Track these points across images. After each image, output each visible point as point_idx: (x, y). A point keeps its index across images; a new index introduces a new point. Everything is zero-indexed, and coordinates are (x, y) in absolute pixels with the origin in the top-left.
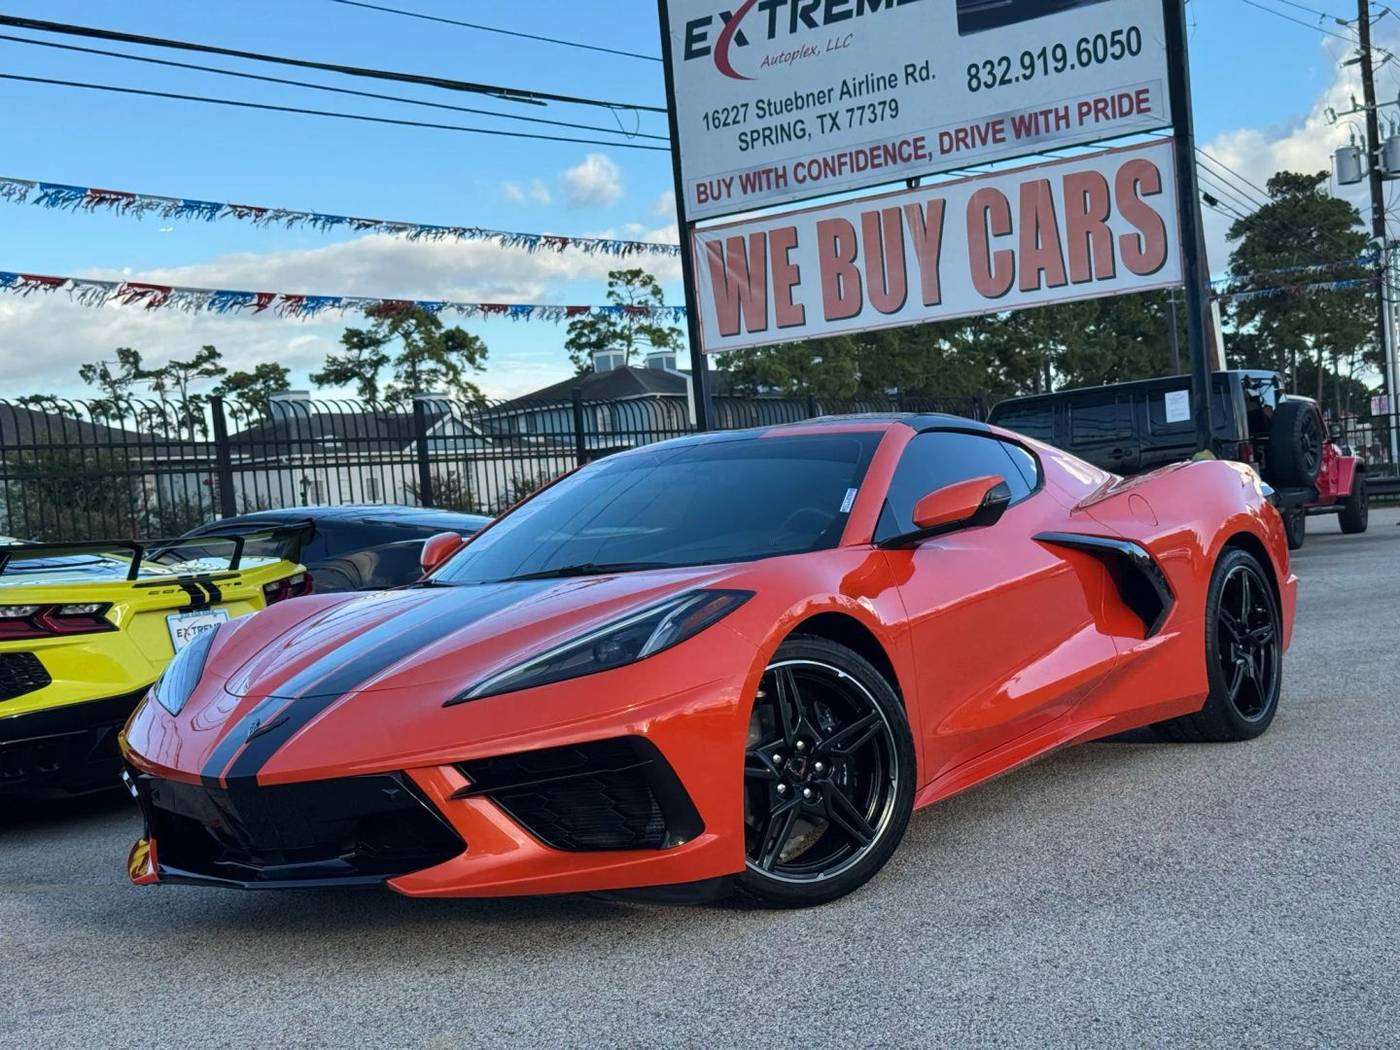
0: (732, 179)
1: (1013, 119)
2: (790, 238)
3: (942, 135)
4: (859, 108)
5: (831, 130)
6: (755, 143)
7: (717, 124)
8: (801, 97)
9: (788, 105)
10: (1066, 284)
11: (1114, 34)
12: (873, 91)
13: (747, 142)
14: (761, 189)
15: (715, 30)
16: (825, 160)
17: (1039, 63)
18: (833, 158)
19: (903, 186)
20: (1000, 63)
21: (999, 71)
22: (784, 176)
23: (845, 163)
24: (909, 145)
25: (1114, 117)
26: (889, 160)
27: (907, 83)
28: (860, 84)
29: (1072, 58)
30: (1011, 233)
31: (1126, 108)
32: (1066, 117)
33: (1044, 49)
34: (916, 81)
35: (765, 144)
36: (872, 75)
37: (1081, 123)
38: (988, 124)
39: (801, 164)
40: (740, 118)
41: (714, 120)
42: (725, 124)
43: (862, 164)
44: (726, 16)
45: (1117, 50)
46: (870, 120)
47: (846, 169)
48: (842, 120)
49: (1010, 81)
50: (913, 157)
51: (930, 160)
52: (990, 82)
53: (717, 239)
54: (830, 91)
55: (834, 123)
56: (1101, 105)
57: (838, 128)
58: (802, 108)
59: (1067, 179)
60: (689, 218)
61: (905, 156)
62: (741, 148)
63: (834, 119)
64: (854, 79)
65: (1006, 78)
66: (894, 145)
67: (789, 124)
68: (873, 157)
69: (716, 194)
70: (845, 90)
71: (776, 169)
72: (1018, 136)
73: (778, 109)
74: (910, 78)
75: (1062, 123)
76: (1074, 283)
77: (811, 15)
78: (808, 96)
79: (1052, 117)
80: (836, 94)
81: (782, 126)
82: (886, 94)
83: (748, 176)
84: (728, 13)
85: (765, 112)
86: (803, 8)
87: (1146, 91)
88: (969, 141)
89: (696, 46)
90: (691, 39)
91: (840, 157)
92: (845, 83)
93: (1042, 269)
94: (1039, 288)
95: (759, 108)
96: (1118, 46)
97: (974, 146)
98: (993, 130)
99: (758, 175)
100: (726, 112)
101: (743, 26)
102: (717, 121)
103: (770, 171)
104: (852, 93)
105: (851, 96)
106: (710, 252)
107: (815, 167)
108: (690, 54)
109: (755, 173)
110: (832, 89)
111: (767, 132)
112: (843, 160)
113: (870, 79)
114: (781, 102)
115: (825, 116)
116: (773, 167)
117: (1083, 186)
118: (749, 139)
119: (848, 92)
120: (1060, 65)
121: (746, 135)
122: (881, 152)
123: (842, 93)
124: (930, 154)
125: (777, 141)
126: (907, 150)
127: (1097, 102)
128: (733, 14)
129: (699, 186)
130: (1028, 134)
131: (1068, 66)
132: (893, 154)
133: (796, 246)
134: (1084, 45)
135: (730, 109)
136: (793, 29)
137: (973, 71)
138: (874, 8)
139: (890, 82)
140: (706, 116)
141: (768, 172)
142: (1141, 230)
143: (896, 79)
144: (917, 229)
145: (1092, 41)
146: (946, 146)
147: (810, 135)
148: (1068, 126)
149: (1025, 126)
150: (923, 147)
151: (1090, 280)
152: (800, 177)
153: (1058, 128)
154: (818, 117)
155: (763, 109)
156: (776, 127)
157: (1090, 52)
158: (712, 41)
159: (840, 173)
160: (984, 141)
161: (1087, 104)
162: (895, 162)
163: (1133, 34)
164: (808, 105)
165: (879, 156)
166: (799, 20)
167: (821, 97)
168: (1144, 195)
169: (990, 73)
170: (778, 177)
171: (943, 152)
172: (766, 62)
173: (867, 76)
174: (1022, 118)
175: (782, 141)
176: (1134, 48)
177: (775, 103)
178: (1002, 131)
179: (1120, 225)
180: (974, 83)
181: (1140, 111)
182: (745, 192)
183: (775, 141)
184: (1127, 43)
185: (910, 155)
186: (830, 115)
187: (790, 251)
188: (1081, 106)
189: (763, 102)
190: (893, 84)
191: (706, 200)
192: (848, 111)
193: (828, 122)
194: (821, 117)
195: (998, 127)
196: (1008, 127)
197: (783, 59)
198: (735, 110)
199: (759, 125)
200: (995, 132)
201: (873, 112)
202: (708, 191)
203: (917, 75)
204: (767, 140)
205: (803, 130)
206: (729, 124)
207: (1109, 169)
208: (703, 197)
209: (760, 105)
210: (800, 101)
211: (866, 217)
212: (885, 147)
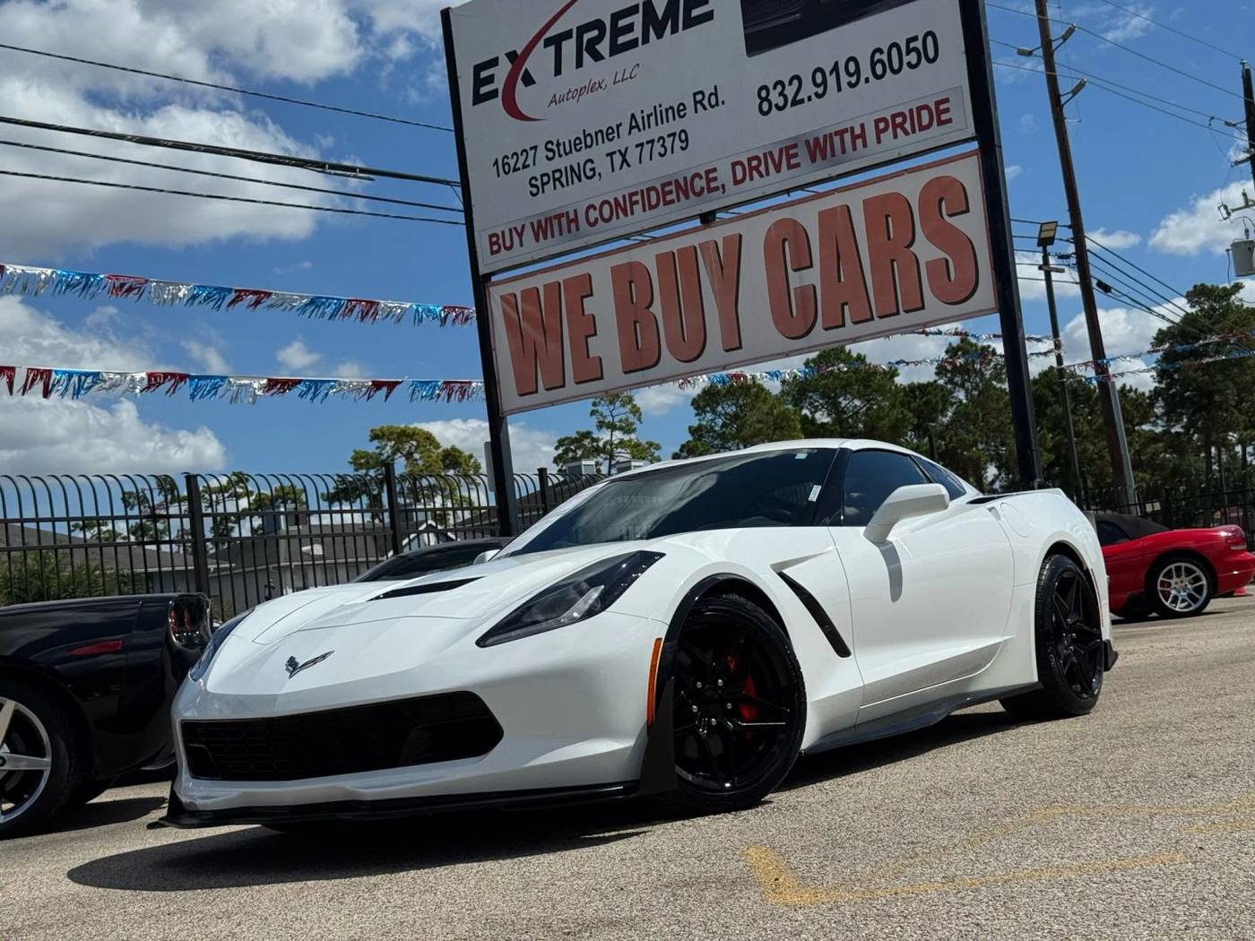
0: (523, 227)
1: (807, 142)
2: (584, 287)
3: (734, 165)
4: (648, 143)
5: (621, 168)
6: (545, 187)
7: (507, 170)
8: (590, 135)
9: (576, 145)
10: (872, 319)
11: (909, 41)
12: (662, 123)
13: (537, 186)
14: (553, 236)
15: (502, 71)
16: (616, 199)
17: (831, 80)
18: (624, 197)
19: (697, 223)
20: (790, 84)
21: (790, 91)
22: (576, 220)
23: (637, 202)
24: (701, 178)
25: (914, 131)
26: (682, 196)
27: (696, 112)
28: (649, 116)
29: (866, 71)
30: (811, 266)
31: (925, 121)
32: (863, 135)
33: (836, 63)
34: (705, 108)
35: (555, 188)
36: (660, 106)
37: (879, 141)
38: (781, 150)
39: (592, 207)
40: (530, 161)
41: (504, 166)
42: (516, 170)
43: (654, 202)
44: (512, 56)
45: (913, 58)
46: (660, 154)
47: (638, 208)
48: (632, 156)
49: (802, 101)
50: (706, 191)
51: (723, 193)
52: (781, 104)
53: (511, 291)
54: (618, 126)
55: (624, 160)
56: (899, 120)
57: (629, 165)
58: (590, 147)
59: (867, 203)
60: (483, 270)
61: (697, 189)
62: (531, 192)
63: (623, 156)
64: (642, 112)
65: (798, 99)
66: (685, 178)
67: (579, 164)
68: (666, 194)
69: (508, 244)
70: (634, 124)
71: (567, 213)
72: (814, 160)
73: (568, 150)
74: (699, 105)
75: (859, 142)
76: (880, 317)
77: (597, 47)
78: (596, 133)
79: (847, 137)
80: (624, 129)
81: (571, 167)
82: (675, 125)
83: (539, 222)
84: (514, 52)
85: (554, 155)
86: (589, 40)
87: (946, 101)
88: (762, 168)
89: (484, 90)
90: (478, 82)
91: (631, 195)
92: (633, 116)
93: (847, 304)
94: (843, 325)
95: (548, 150)
96: (914, 55)
97: (768, 174)
98: (786, 155)
99: (549, 220)
100: (515, 157)
101: (529, 65)
102: (507, 167)
103: (562, 215)
104: (641, 127)
105: (639, 130)
106: (506, 306)
107: (606, 209)
108: (478, 99)
109: (546, 219)
110: (621, 124)
111: (557, 175)
112: (634, 198)
113: (658, 109)
114: (570, 141)
115: (614, 153)
116: (564, 212)
117: (886, 211)
118: (539, 183)
119: (637, 126)
120: (853, 80)
121: (536, 179)
122: (673, 187)
123: (631, 128)
124: (723, 186)
125: (568, 184)
126: (700, 184)
127: (894, 116)
128: (519, 53)
129: (491, 236)
130: (824, 157)
131: (862, 80)
132: (683, 188)
133: (591, 295)
134: (877, 56)
135: (519, 154)
136: (579, 64)
137: (763, 93)
138: (659, 36)
139: (679, 111)
140: (496, 163)
141: (559, 217)
142: (949, 255)
143: (685, 109)
144: (714, 266)
145: (886, 51)
146: (739, 176)
147: (600, 174)
148: (865, 145)
149: (819, 148)
150: (715, 179)
151: (898, 313)
152: (592, 220)
153: (855, 148)
154: (607, 155)
155: (552, 150)
156: (566, 168)
157: (885, 63)
158: (499, 84)
159: (632, 213)
160: (778, 170)
161: (884, 120)
162: (687, 197)
163: (930, 40)
164: (597, 144)
165: (671, 192)
166: (585, 53)
167: (610, 134)
168: (951, 215)
169: (781, 94)
170: (569, 222)
171: (736, 182)
172: (554, 101)
173: (655, 107)
174: (816, 140)
175: (573, 183)
176: (931, 54)
177: (564, 143)
178: (796, 155)
179: (926, 250)
180: (765, 106)
181: (941, 123)
182: (537, 240)
183: (565, 183)
184: (922, 50)
185: (702, 189)
186: (620, 151)
187: (584, 300)
188: (877, 122)
189: (552, 144)
190: (682, 113)
191: (498, 251)
192: (637, 146)
193: (618, 159)
194: (611, 155)
195: (791, 152)
196: (802, 151)
197: (570, 95)
198: (525, 154)
199: (549, 167)
200: (789, 157)
201: (663, 146)
202: (501, 241)
203: (705, 102)
204: (557, 183)
205: (593, 169)
206: (519, 169)
207: (911, 188)
208: (495, 248)
209: (549, 146)
210: (589, 139)
211: (660, 258)
212: (676, 181)
